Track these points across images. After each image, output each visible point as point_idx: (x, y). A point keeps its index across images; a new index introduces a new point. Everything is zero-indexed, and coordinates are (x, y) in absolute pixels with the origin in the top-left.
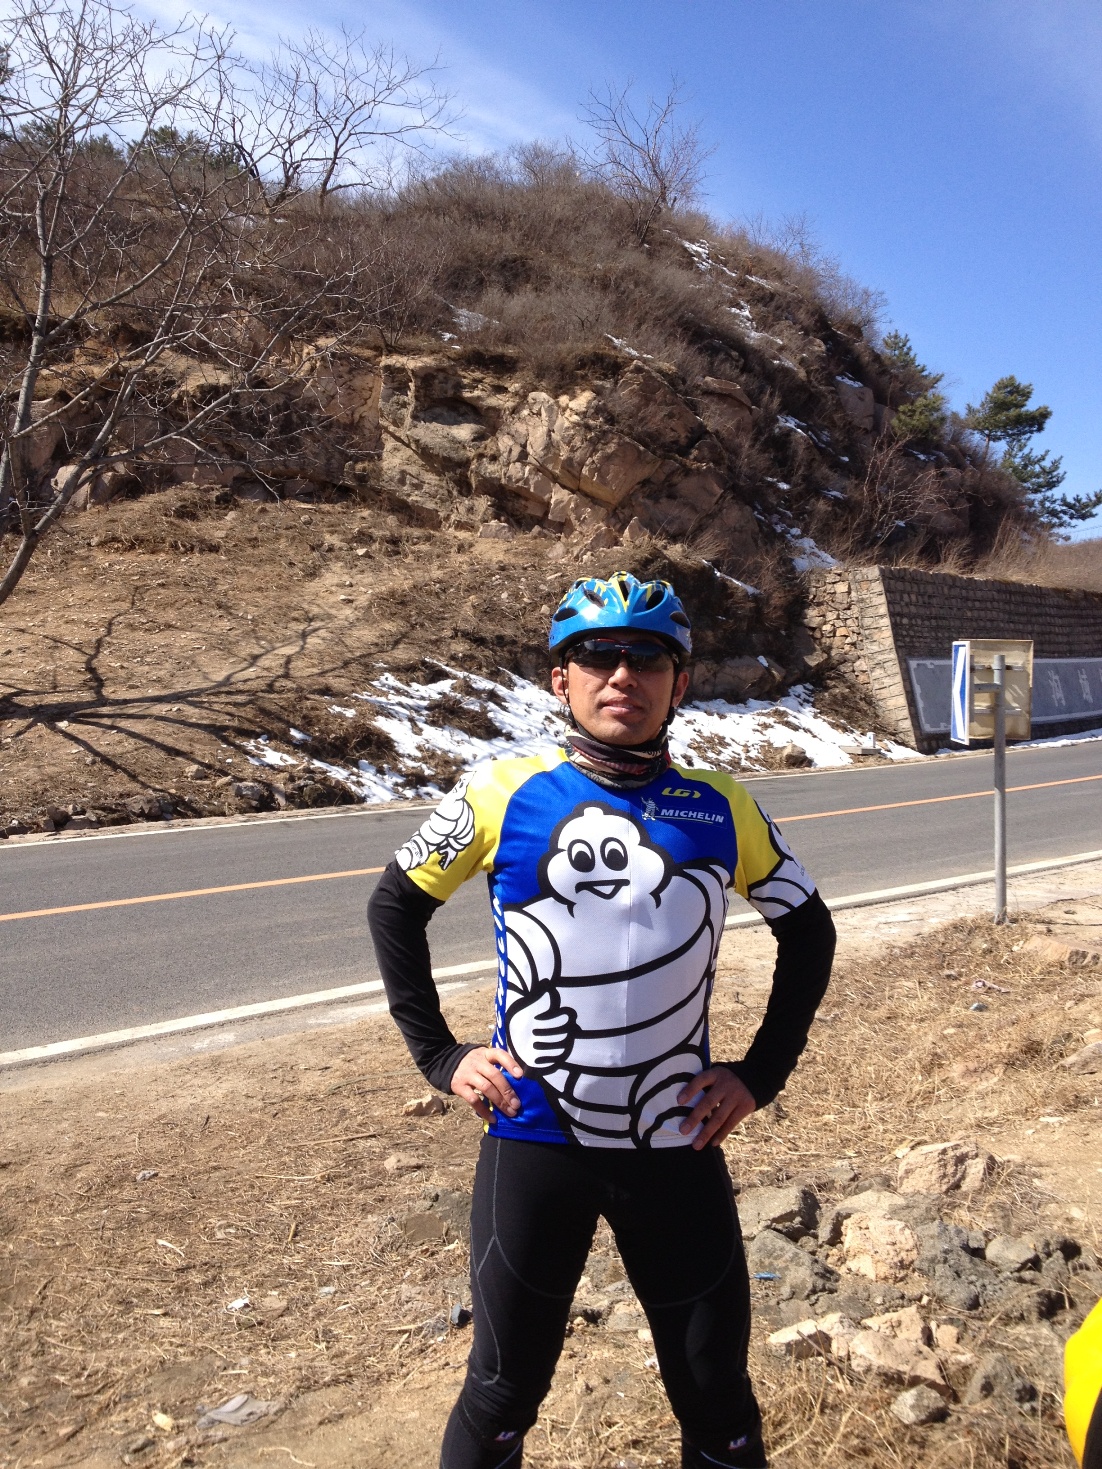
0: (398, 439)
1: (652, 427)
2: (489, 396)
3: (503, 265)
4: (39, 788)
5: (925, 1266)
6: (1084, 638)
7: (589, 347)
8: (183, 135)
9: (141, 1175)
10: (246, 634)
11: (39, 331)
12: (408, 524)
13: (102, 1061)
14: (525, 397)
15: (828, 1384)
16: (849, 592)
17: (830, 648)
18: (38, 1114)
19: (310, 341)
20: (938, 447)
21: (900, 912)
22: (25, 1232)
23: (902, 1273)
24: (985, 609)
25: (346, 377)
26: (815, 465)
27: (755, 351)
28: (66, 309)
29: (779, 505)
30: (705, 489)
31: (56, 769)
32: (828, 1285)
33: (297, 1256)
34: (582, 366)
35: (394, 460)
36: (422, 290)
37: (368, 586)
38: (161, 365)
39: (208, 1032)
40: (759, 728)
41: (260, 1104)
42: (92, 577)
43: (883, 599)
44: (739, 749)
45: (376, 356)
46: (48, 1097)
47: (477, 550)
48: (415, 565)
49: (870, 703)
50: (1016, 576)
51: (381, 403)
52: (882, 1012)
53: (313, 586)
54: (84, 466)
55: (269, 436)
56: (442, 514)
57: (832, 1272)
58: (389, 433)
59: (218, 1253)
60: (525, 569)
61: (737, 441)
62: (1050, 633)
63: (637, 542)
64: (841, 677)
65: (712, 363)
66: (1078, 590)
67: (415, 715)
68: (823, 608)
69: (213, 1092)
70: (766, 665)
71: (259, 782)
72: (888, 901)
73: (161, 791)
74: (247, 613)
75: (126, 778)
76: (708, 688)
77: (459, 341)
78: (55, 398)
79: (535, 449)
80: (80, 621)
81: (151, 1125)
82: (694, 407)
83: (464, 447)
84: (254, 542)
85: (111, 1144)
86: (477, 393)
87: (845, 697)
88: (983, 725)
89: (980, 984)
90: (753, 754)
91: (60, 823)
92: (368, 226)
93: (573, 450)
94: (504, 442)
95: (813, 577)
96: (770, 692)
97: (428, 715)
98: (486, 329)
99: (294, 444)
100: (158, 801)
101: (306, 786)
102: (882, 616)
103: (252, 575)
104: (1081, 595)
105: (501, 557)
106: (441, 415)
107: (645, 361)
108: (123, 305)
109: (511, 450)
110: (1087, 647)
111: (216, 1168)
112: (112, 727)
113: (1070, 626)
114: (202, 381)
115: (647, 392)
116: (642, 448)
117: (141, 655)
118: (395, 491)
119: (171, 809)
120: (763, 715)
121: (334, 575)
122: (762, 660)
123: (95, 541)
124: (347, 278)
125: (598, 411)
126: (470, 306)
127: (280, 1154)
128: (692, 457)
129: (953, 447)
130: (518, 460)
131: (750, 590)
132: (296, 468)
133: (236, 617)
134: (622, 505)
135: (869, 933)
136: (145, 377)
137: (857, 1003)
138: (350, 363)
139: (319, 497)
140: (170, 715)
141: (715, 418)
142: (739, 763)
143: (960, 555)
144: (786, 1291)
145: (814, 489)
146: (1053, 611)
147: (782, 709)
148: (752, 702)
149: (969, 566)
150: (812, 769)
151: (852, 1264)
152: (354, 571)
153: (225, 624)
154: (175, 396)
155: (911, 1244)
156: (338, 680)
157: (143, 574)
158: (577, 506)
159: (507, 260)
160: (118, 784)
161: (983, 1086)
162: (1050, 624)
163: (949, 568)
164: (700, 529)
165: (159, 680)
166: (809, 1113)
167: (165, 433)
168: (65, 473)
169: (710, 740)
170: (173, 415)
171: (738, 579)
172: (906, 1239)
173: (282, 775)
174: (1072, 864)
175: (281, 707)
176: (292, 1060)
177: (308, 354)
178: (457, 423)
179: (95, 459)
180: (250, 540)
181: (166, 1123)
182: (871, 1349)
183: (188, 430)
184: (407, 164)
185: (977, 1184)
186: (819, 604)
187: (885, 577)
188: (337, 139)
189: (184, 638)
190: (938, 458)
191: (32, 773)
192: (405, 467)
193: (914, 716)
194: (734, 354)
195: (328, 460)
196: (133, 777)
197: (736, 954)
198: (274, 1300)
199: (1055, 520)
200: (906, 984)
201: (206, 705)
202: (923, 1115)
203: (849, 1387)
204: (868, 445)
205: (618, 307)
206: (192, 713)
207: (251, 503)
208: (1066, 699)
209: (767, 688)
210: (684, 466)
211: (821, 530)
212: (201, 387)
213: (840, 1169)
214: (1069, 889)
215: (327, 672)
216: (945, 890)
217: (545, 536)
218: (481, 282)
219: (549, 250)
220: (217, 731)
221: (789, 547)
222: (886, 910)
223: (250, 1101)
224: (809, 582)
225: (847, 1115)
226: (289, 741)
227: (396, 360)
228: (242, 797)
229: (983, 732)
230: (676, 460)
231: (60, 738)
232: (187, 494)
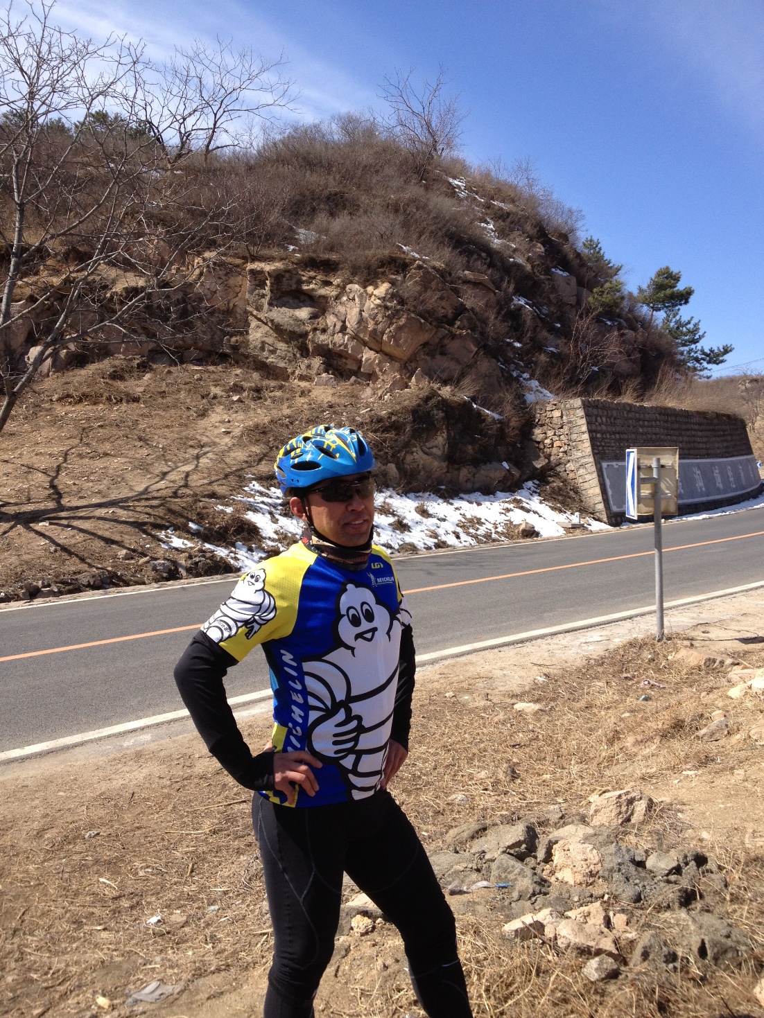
0: (259, 320)
1: (429, 306)
2: (320, 288)
3: (328, 198)
4: (19, 570)
5: (606, 874)
6: (716, 445)
7: (386, 252)
8: (112, 116)
9: (88, 834)
10: (158, 458)
11: (15, 255)
12: (268, 378)
13: (62, 757)
14: (344, 288)
15: (543, 957)
16: (562, 417)
17: (550, 455)
18: (18, 794)
19: (199, 254)
20: (619, 316)
21: (595, 635)
22: (10, 877)
23: (592, 880)
24: (652, 426)
25: (224, 278)
26: (538, 329)
27: (498, 253)
28: (33, 239)
29: (515, 358)
30: (465, 347)
31: (30, 556)
32: (543, 890)
33: (193, 886)
34: (382, 266)
35: (257, 334)
36: (274, 217)
37: (241, 421)
38: (99, 275)
39: (133, 734)
40: (504, 512)
41: (168, 782)
42: (53, 423)
43: (584, 421)
44: (490, 526)
45: (244, 263)
46: (25, 783)
47: (314, 394)
48: (272, 406)
49: (576, 493)
50: (671, 403)
51: (247, 296)
52: (582, 704)
53: (203, 423)
54: (47, 346)
55: (172, 321)
56: (289, 371)
57: (545, 881)
58: (253, 315)
59: (140, 886)
60: (345, 406)
61: (486, 314)
62: (694, 442)
63: (420, 386)
64: (557, 475)
65: (468, 262)
66: (712, 412)
67: (273, 509)
68: (545, 428)
69: (135, 776)
70: (508, 468)
71: (168, 560)
72: (587, 628)
73: (102, 569)
74: (158, 443)
75: (77, 561)
76: (469, 485)
77: (300, 251)
78: (27, 300)
79: (352, 323)
80: (45, 453)
81: (95, 799)
82: (456, 292)
83: (304, 324)
84: (163, 394)
85: (68, 814)
86: (312, 286)
87: (560, 489)
88: (646, 505)
89: (646, 683)
90: (500, 529)
91: (33, 594)
92: (237, 174)
93: (377, 323)
94: (331, 320)
95: (538, 407)
96: (510, 486)
97: (282, 510)
98: (318, 242)
99: (190, 325)
100: (100, 576)
101: (200, 561)
102: (583, 433)
103: (162, 417)
104: (714, 416)
105: (330, 399)
106: (288, 302)
107: (424, 261)
108: (71, 234)
109: (335, 325)
110: (719, 451)
111: (138, 828)
112: (68, 526)
113: (707, 437)
114: (126, 285)
115: (426, 282)
116: (423, 321)
117: (87, 475)
118: (258, 355)
119: (108, 581)
120: (506, 502)
121: (217, 415)
122: (505, 464)
123: (55, 397)
124: (223, 212)
125: (393, 296)
126: (307, 227)
127: (182, 817)
128: (456, 326)
129: (630, 316)
130: (340, 332)
131: (496, 416)
132: (190, 342)
133: (151, 446)
134: (410, 360)
135: (574, 650)
136: (87, 283)
137: (566, 698)
138: (226, 269)
139: (207, 362)
140: (107, 516)
141: (471, 299)
142: (490, 536)
143: (634, 390)
144: (515, 895)
145: (538, 346)
146: (696, 427)
147: (519, 498)
148: (499, 494)
149: (640, 397)
150: (539, 538)
151: (559, 875)
152: (231, 411)
153: (145, 452)
154: (108, 295)
155: (597, 859)
156: (221, 487)
157: (88, 419)
158: (380, 362)
159: (330, 194)
160: (72, 565)
161: (647, 751)
162: (694, 436)
163: (627, 399)
164: (462, 375)
165: (99, 492)
166: (533, 774)
167: (102, 321)
168: (34, 352)
169: (471, 521)
170: (107, 309)
171: (488, 410)
172: (594, 856)
173: (184, 554)
174: (708, 599)
175: (183, 507)
176: (189, 752)
177: (198, 263)
178: (299, 307)
179: (54, 341)
180: (160, 393)
181: (104, 798)
182: (570, 932)
183: (117, 319)
184: (262, 131)
185: (641, 818)
186: (542, 425)
187: (586, 406)
188: (215, 115)
189: (115, 463)
190: (620, 324)
191: (14, 560)
192: (265, 339)
193: (606, 501)
194: (484, 254)
195: (213, 335)
196: (83, 560)
197: (486, 667)
198: (178, 917)
199: (697, 365)
200: (598, 684)
201: (132, 508)
202: (607, 773)
203: (556, 958)
204: (573, 316)
205: (406, 225)
206: (122, 514)
207: (160, 367)
208: (705, 486)
209: (509, 484)
210: (450, 332)
211: (543, 375)
212: (126, 289)
213: (552, 811)
214: (706, 616)
215: (213, 482)
216: (625, 619)
217: (359, 383)
218: (314, 210)
219: (359, 187)
220: (139, 526)
221: (521, 386)
222: (586, 634)
223: (161, 781)
224: (535, 409)
225: (558, 775)
226: (188, 531)
227: (257, 266)
228: (157, 571)
229: (647, 510)
230: (445, 329)
231: (32, 535)
232: (117, 363)
